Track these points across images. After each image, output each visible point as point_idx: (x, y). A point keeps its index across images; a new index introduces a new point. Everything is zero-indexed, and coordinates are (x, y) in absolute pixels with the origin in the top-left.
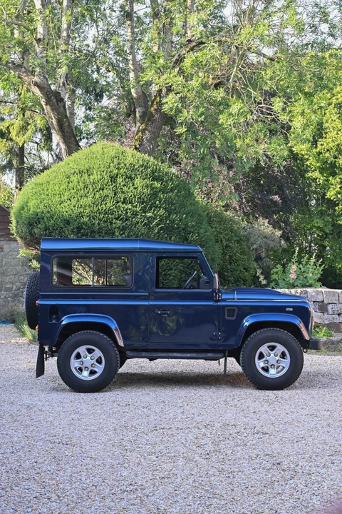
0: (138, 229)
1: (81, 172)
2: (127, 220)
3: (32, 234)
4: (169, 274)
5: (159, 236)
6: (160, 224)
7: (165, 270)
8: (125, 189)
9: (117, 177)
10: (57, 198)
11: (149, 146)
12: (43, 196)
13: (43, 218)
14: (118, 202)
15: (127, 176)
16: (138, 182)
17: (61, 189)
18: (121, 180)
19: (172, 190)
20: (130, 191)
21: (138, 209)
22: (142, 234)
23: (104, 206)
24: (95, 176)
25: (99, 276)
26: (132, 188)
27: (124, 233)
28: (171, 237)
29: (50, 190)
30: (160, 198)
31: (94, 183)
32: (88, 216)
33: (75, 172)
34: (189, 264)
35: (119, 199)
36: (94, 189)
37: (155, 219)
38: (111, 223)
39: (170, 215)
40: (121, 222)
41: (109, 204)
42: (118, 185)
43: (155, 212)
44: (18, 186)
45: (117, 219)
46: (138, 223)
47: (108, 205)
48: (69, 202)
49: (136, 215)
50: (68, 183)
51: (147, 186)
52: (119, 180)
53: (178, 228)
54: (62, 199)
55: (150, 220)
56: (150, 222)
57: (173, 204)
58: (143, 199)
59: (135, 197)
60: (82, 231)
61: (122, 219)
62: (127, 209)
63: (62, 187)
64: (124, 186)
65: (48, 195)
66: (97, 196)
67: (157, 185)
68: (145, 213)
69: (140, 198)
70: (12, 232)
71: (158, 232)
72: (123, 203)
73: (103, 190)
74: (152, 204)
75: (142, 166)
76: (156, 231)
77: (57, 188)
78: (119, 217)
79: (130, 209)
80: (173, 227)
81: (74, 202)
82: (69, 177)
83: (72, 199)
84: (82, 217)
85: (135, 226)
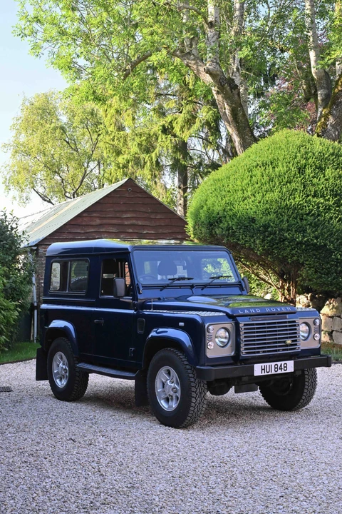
0: (332, 225)
1: (264, 164)
2: (319, 215)
3: (212, 235)
8: (315, 180)
9: (305, 168)
10: (240, 194)
11: (334, 132)
12: (224, 193)
13: (225, 217)
14: (308, 196)
15: (316, 166)
16: (328, 172)
17: (243, 184)
18: (310, 171)
20: (321, 183)
21: (331, 203)
22: (337, 231)
23: (292, 200)
24: (280, 168)
25: (285, 281)
26: (323, 180)
27: (316, 231)
29: (231, 186)
31: (280, 176)
32: (275, 213)
33: (258, 165)
35: (309, 193)
36: (280, 183)
38: (302, 219)
40: (312, 218)
41: (298, 199)
42: (307, 177)
45: (308, 214)
46: (331, 218)
47: (297, 199)
48: (253, 198)
49: (329, 209)
50: (251, 177)
52: (308, 171)
54: (246, 195)
58: (336, 191)
59: (327, 189)
60: (269, 229)
61: (313, 215)
62: (318, 204)
63: (245, 182)
64: (314, 177)
65: (229, 191)
66: (284, 190)
68: (339, 206)
69: (333, 190)
70: (189, 234)
72: (313, 197)
73: (290, 183)
75: (333, 154)
77: (239, 183)
78: (310, 213)
79: (322, 203)
81: (259, 197)
82: (251, 171)
83: (257, 195)
84: (269, 213)
85: (329, 221)
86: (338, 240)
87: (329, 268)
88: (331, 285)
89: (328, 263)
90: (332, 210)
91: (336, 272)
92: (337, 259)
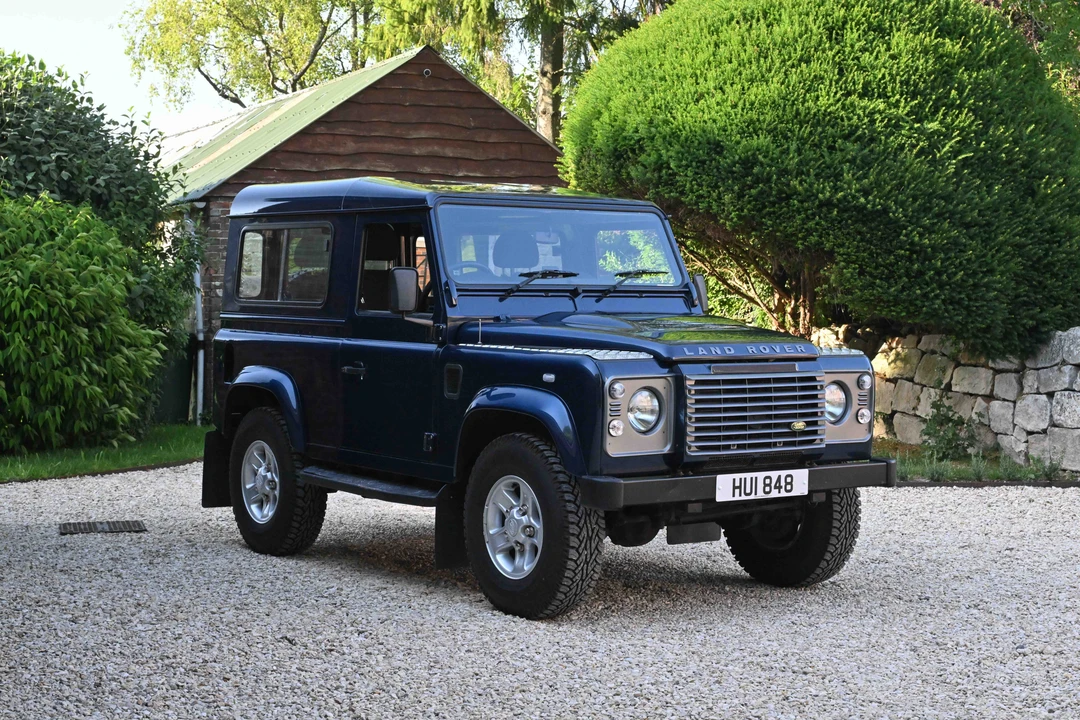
0: (903, 163)
1: (747, 17)
2: (872, 140)
3: (619, 181)
4: (986, 285)
5: (958, 184)
6: (960, 152)
7: (975, 273)
8: (866, 58)
9: (843, 28)
10: (688, 85)
12: (650, 82)
13: (652, 139)
14: (849, 94)
15: (870, 24)
16: (899, 39)
17: (698, 61)
18: (856, 35)
19: (991, 61)
20: (879, 64)
21: (902, 112)
22: (914, 178)
23: (810, 104)
24: (785, 26)
25: (786, 293)
26: (884, 57)
27: (865, 176)
28: (990, 187)
29: (667, 66)
30: (961, 83)
31: (784, 45)
32: (769, 132)
33: (732, 18)
34: (1040, 259)
35: (850, 86)
36: (784, 61)
37: (948, 136)
38: (831, 148)
39: (986, 126)
40: (856, 146)
41: (825, 100)
42: (848, 49)
43: (949, 119)
44: (548, 68)
45: (846, 137)
46: (902, 147)
47: (822, 101)
48: (719, 96)
49: (897, 126)
50: (717, 45)
51: (925, 51)
52: (851, 36)
53: (1009, 162)
54: (702, 88)
55: (935, 140)
56: (934, 146)
57: (994, 99)
58: (916, 85)
59: (893, 79)
60: (756, 170)
61: (859, 138)
62: (872, 113)
63: (702, 57)
64: (863, 50)
65: (663, 79)
66: (794, 78)
67: (952, 47)
68: (921, 121)
69: (906, 83)
70: (565, 178)
71: (956, 174)
72: (861, 96)
73: (808, 62)
74: (937, 99)
76: (952, 169)
77: (686, 59)
78: (851, 133)
79: (880, 112)
80: (995, 160)
81: (732, 93)
82: (717, 31)
83: (727, 88)
84: (755, 132)
85: (896, 155)
86: (915, 199)
87: (891, 265)
88: (896, 303)
89: (890, 252)
90: (903, 127)
91: (907, 275)
92: (912, 244)
